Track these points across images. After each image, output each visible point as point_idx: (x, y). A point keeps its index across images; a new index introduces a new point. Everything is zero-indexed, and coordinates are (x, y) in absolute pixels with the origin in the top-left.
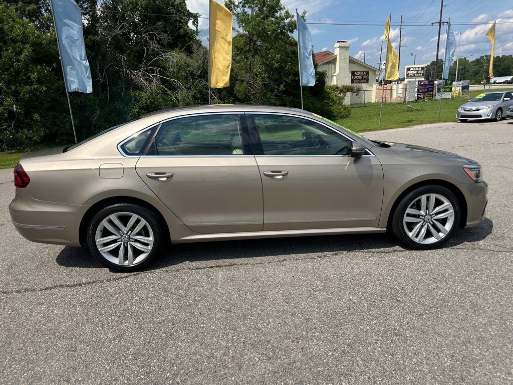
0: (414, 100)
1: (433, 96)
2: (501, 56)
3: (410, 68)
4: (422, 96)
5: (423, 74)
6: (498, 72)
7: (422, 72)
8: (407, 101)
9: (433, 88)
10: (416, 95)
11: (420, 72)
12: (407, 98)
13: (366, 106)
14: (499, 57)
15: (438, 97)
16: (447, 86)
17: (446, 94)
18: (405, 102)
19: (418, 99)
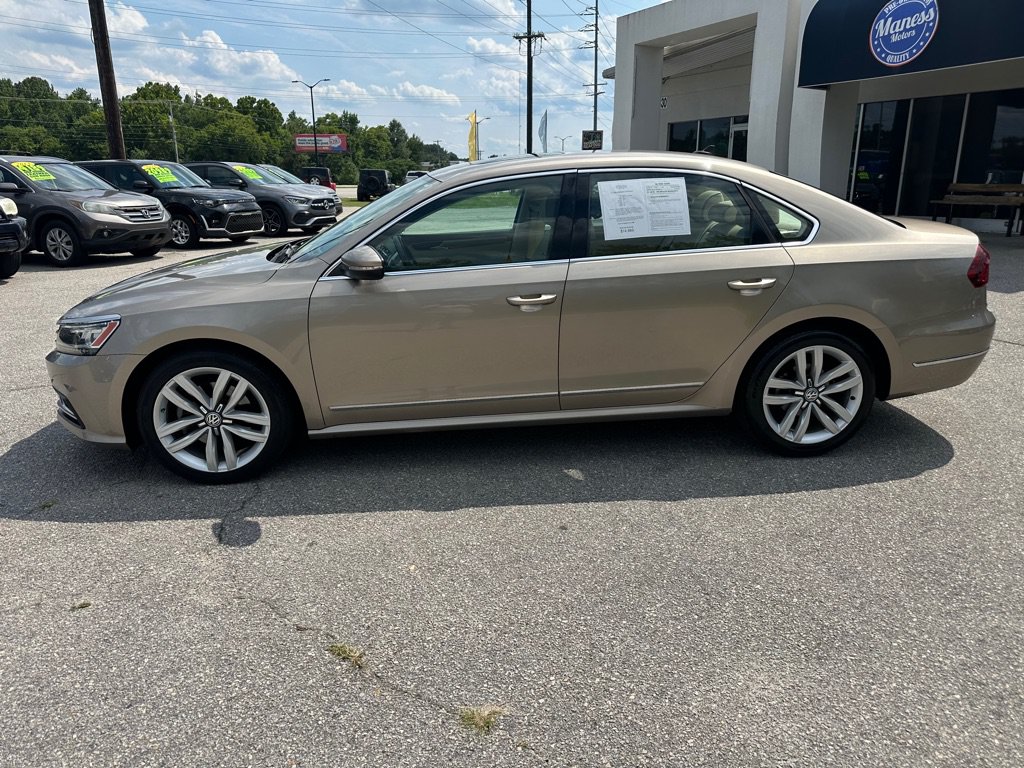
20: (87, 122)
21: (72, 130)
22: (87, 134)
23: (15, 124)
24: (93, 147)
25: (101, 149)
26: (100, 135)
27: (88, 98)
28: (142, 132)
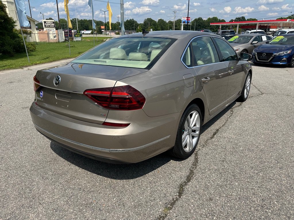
0: (64, 41)
1: (73, 39)
2: (83, 20)
3: (46, 22)
4: (67, 39)
5: (54, 26)
6: (84, 28)
7: (53, 24)
8: (60, 41)
9: (72, 34)
10: (64, 38)
11: (52, 24)
12: (60, 39)
13: (38, 44)
14: (82, 20)
15: (75, 40)
16: (78, 34)
17: (79, 38)
18: (59, 42)
19: (66, 40)
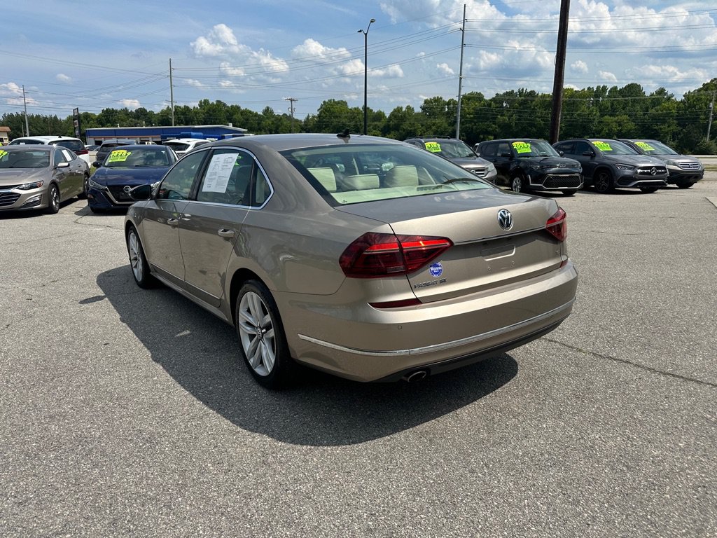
20: (657, 111)
21: (646, 117)
22: (655, 119)
23: (611, 115)
24: (656, 128)
25: (661, 129)
26: (664, 119)
27: (666, 94)
28: (697, 115)
